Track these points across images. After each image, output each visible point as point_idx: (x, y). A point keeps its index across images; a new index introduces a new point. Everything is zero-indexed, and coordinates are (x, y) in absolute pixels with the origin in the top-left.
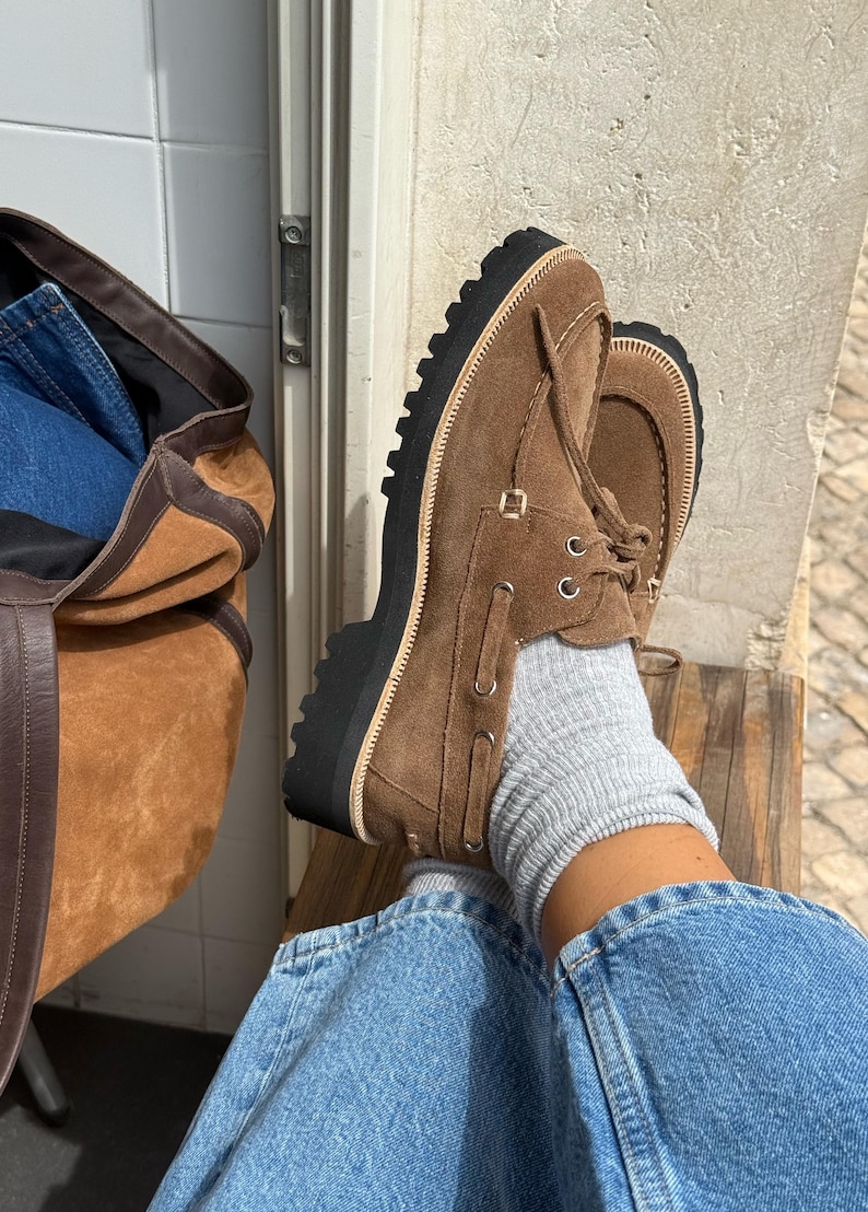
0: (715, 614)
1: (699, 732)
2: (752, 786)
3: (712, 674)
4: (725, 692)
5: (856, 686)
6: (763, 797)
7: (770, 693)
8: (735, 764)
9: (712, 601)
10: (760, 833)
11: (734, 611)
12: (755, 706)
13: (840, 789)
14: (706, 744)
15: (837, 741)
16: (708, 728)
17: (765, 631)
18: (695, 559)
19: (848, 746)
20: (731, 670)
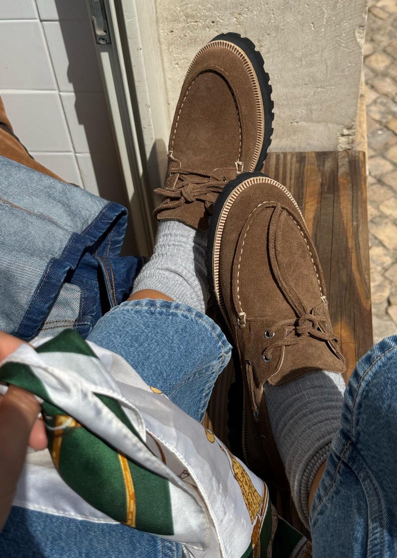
0: (321, 127)
1: (318, 187)
2: (344, 211)
3: (322, 156)
4: (328, 165)
5: (393, 114)
6: (350, 216)
7: (350, 162)
8: (336, 202)
9: (319, 122)
10: (350, 234)
11: (330, 125)
12: (343, 170)
13: (389, 167)
14: (321, 193)
15: (387, 144)
16: (322, 185)
17: (346, 132)
18: (309, 104)
19: (392, 146)
20: (331, 153)
